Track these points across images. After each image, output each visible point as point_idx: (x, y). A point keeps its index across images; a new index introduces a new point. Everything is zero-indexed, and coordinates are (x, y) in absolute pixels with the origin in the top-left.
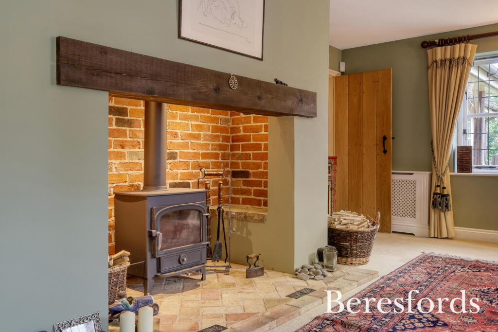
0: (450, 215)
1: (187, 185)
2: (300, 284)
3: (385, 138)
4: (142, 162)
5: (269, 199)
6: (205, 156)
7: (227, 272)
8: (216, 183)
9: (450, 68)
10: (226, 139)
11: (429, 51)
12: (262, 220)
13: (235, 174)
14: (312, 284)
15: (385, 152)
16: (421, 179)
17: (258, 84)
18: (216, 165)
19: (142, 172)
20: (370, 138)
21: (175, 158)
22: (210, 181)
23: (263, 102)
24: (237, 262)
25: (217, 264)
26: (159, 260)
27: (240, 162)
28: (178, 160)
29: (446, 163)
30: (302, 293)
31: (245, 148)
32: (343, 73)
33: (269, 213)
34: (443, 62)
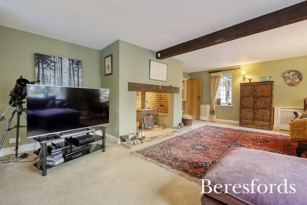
0: (215, 116)
1: (150, 108)
2: (174, 130)
3: (199, 96)
4: (141, 103)
5: (168, 111)
6: (154, 101)
7: (158, 128)
8: (156, 108)
9: (216, 79)
10: (159, 97)
11: (211, 74)
12: (167, 116)
13: (161, 106)
14: (177, 130)
15: (199, 100)
16: (208, 107)
17: (166, 87)
18: (157, 104)
19: (141, 105)
20: (195, 96)
21: (147, 102)
22: (155, 107)
23: (167, 91)
24: (161, 126)
25: (156, 126)
26: (144, 124)
27: (162, 103)
28: (148, 102)
29: (214, 102)
30: (174, 132)
31: (163, 100)
32: (189, 79)
33: (168, 115)
34: (214, 77)
